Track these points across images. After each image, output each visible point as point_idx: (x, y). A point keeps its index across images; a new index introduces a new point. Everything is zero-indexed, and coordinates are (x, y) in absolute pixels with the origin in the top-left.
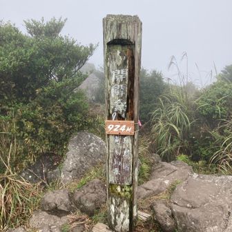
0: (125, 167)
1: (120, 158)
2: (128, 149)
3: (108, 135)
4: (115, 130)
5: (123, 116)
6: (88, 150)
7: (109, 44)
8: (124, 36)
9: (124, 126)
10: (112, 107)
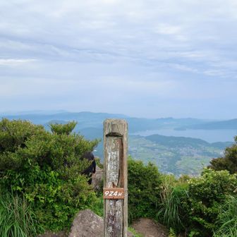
0: (117, 226)
1: (113, 218)
2: (120, 210)
3: (105, 199)
4: (110, 195)
5: (116, 184)
6: (90, 227)
7: (107, 136)
8: (116, 131)
9: (117, 192)
10: (108, 177)
